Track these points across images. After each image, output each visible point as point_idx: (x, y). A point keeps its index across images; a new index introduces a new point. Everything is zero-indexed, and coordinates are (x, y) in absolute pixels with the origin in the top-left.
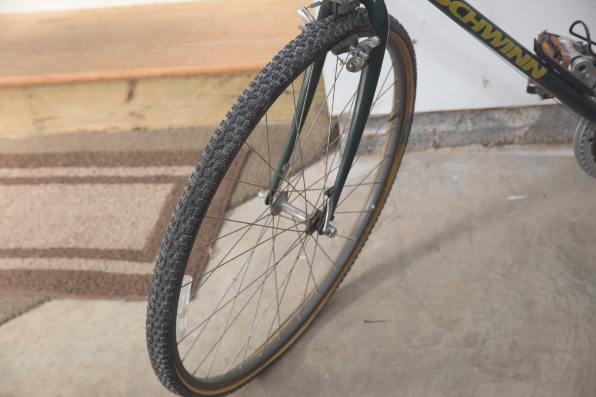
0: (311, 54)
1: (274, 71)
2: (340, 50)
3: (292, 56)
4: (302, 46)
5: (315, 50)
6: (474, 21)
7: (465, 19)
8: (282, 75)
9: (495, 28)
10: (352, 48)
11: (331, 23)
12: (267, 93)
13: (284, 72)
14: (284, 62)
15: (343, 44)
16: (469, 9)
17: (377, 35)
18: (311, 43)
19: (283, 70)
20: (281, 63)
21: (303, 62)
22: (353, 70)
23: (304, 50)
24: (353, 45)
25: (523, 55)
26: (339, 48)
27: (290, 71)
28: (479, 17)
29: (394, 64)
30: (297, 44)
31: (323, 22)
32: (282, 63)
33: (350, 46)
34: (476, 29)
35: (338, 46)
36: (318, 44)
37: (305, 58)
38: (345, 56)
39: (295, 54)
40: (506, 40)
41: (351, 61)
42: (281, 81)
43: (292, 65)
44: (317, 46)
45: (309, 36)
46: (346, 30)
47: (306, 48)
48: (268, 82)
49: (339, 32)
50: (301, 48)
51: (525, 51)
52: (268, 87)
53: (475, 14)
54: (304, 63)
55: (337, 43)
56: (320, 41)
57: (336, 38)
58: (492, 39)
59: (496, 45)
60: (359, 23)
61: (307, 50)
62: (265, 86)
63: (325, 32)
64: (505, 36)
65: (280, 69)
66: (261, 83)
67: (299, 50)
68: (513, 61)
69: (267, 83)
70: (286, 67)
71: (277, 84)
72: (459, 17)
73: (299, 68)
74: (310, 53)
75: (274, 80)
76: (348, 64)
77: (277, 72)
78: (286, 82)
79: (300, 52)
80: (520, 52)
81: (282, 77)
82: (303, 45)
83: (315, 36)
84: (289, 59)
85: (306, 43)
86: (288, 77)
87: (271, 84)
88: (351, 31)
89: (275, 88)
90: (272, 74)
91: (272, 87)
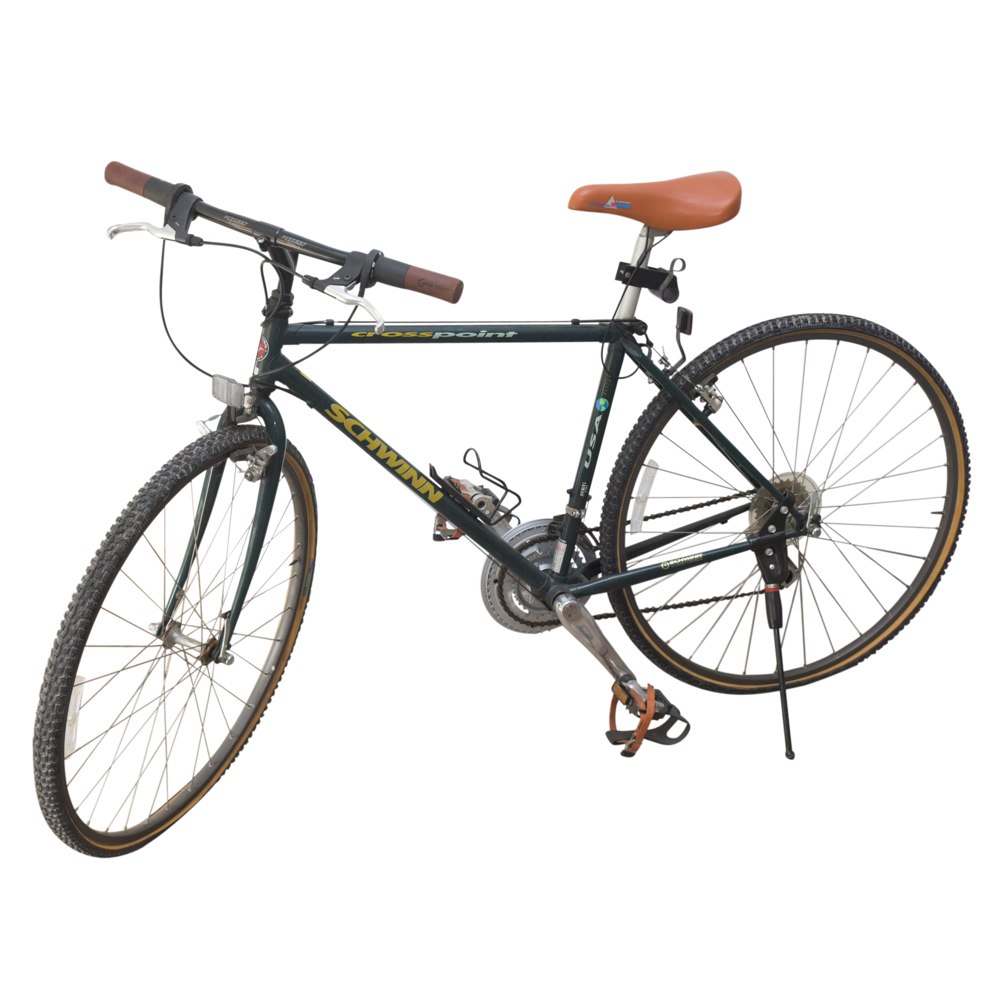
0: (210, 455)
1: (173, 465)
2: (238, 457)
3: (192, 454)
4: (202, 447)
5: (214, 452)
6: (369, 440)
7: (361, 437)
8: (182, 470)
9: (389, 449)
10: (249, 456)
11: (229, 431)
12: (168, 484)
13: (184, 468)
14: (184, 458)
15: (242, 452)
16: (363, 428)
17: (274, 444)
18: (209, 444)
19: (183, 466)
20: (180, 459)
21: (202, 461)
22: (251, 479)
23: (203, 450)
24: (251, 454)
25: (418, 478)
26: (237, 456)
27: (190, 467)
28: (373, 436)
29: (293, 496)
30: (196, 444)
31: (222, 429)
32: (182, 459)
33: (248, 454)
34: (372, 447)
35: (236, 454)
36: (216, 446)
37: (204, 457)
38: (244, 465)
39: (194, 453)
40: (400, 462)
41: (250, 470)
42: (182, 474)
43: (192, 461)
44: (216, 448)
45: (208, 439)
46: (244, 439)
47: (205, 449)
48: (168, 475)
49: (237, 439)
50: (200, 448)
51: (420, 475)
52: (168, 479)
53: (370, 433)
54: (203, 462)
55: (235, 450)
56: (219, 444)
57: (234, 445)
58: (388, 459)
59: (392, 466)
60: (256, 435)
61: (206, 450)
62: (166, 478)
63: (223, 438)
64: (399, 457)
65: (180, 464)
66: (162, 475)
67: (198, 449)
68: (408, 483)
69: (167, 476)
70: (186, 463)
71: (177, 477)
72: (354, 434)
73: (198, 466)
74: (209, 453)
75: (174, 474)
76: (247, 472)
77: (177, 466)
78: (186, 477)
79: (199, 451)
80: (415, 475)
81: (182, 471)
82: (202, 446)
83: (214, 439)
84: (189, 457)
85: (205, 445)
86: (187, 472)
87: (171, 477)
88: (248, 441)
89: (175, 481)
90: (172, 468)
91: (172, 479)
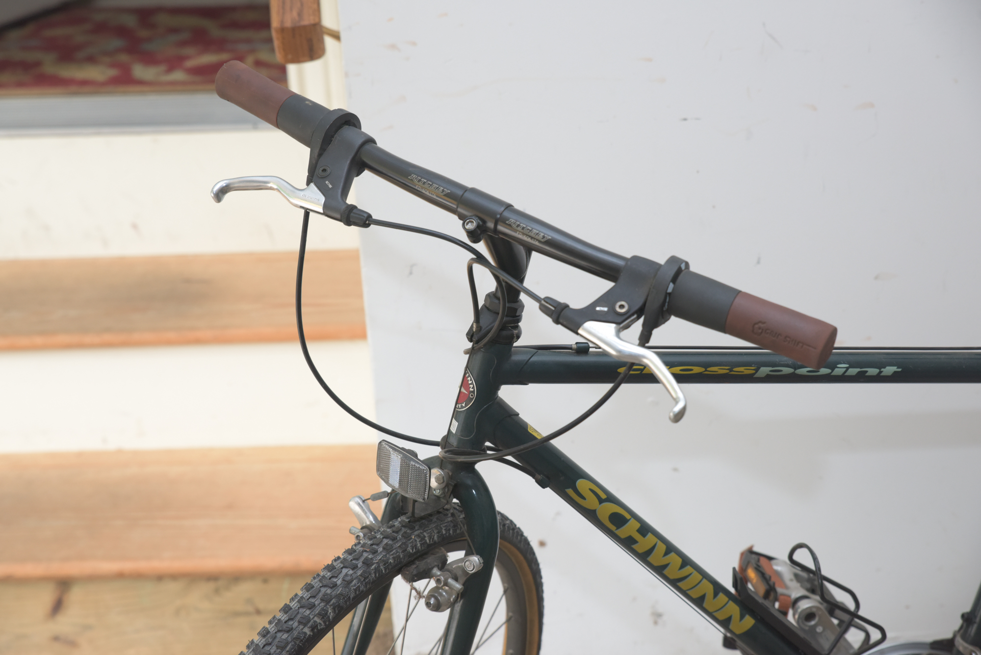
0: (365, 583)
1: (301, 610)
2: (416, 575)
3: (335, 586)
4: (353, 569)
5: (373, 576)
6: (637, 536)
7: (623, 532)
8: (316, 619)
9: (670, 549)
10: (436, 571)
11: (404, 530)
12: (288, 649)
13: (319, 614)
14: (320, 595)
15: (422, 565)
16: (628, 516)
17: (477, 554)
18: (367, 563)
19: (317, 611)
20: (314, 597)
21: (352, 596)
22: (437, 607)
23: (354, 576)
24: (438, 566)
25: (716, 595)
26: (415, 572)
27: (330, 611)
28: (645, 529)
29: (505, 592)
30: (345, 563)
31: (390, 527)
32: (317, 597)
33: (432, 568)
34: (641, 548)
35: (413, 569)
36: (379, 566)
37: (355, 590)
38: (425, 585)
39: (339, 582)
40: (688, 569)
41: (434, 593)
42: (313, 628)
43: (333, 601)
44: (377, 570)
45: (366, 551)
46: (428, 541)
47: (359, 572)
48: (289, 630)
49: (416, 545)
50: (351, 572)
51: (718, 588)
52: (289, 639)
53: (638, 525)
54: (354, 598)
55: (411, 563)
56: (383, 561)
57: (411, 555)
58: (665, 566)
59: (672, 577)
60: (449, 530)
61: (361, 575)
62: (285, 636)
63: (392, 546)
64: (686, 562)
65: (312, 607)
66: (279, 631)
67: (346, 575)
68: (699, 602)
69: (288, 632)
70: (323, 604)
71: (305, 633)
72: (612, 527)
73: (345, 606)
74: (364, 580)
75: (301, 627)
76: (428, 598)
77: (308, 612)
78: (321, 630)
79: (348, 578)
80: (709, 589)
81: (315, 622)
82: (355, 567)
83: (375, 552)
84: (329, 591)
85: (360, 564)
86: (324, 622)
87: (295, 633)
88: (435, 543)
89: (302, 641)
90: (299, 616)
91: (296, 638)
